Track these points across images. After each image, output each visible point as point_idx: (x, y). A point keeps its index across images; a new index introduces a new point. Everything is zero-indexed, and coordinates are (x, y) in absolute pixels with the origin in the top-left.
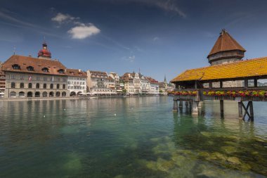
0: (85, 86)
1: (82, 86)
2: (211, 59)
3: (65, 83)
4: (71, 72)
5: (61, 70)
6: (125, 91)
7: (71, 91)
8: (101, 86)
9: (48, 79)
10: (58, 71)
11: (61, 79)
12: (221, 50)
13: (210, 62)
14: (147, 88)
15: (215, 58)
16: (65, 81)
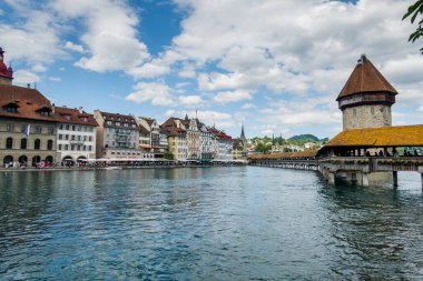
0: (93, 144)
1: (87, 143)
2: (345, 102)
3: (52, 138)
4: (63, 115)
5: (47, 110)
6: (171, 156)
7: (64, 153)
8: (123, 145)
10: (38, 111)
12: (362, 90)
13: (343, 108)
14: (212, 150)
15: (351, 101)
16: (52, 132)
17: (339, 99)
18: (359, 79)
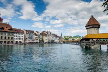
0: (23, 38)
1: (22, 38)
2: (87, 27)
3: (13, 36)
4: (15, 30)
5: (11, 29)
6: (43, 41)
7: (16, 40)
8: (31, 38)
9: (4, 34)
10: (9, 29)
11: (11, 34)
12: (92, 24)
13: (87, 29)
14: (54, 39)
15: (89, 27)
16: (13, 35)
17: (86, 27)
18: (91, 21)
